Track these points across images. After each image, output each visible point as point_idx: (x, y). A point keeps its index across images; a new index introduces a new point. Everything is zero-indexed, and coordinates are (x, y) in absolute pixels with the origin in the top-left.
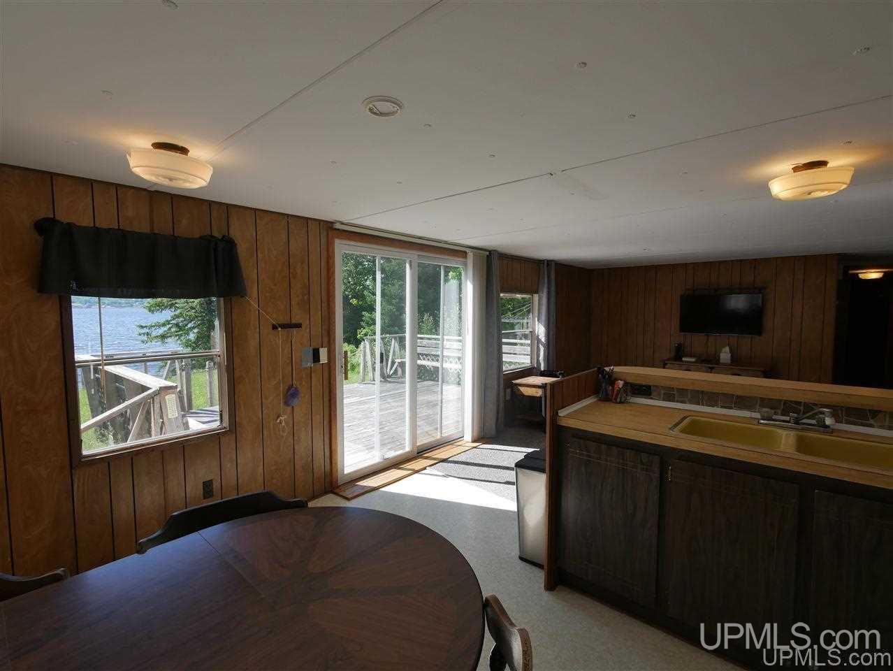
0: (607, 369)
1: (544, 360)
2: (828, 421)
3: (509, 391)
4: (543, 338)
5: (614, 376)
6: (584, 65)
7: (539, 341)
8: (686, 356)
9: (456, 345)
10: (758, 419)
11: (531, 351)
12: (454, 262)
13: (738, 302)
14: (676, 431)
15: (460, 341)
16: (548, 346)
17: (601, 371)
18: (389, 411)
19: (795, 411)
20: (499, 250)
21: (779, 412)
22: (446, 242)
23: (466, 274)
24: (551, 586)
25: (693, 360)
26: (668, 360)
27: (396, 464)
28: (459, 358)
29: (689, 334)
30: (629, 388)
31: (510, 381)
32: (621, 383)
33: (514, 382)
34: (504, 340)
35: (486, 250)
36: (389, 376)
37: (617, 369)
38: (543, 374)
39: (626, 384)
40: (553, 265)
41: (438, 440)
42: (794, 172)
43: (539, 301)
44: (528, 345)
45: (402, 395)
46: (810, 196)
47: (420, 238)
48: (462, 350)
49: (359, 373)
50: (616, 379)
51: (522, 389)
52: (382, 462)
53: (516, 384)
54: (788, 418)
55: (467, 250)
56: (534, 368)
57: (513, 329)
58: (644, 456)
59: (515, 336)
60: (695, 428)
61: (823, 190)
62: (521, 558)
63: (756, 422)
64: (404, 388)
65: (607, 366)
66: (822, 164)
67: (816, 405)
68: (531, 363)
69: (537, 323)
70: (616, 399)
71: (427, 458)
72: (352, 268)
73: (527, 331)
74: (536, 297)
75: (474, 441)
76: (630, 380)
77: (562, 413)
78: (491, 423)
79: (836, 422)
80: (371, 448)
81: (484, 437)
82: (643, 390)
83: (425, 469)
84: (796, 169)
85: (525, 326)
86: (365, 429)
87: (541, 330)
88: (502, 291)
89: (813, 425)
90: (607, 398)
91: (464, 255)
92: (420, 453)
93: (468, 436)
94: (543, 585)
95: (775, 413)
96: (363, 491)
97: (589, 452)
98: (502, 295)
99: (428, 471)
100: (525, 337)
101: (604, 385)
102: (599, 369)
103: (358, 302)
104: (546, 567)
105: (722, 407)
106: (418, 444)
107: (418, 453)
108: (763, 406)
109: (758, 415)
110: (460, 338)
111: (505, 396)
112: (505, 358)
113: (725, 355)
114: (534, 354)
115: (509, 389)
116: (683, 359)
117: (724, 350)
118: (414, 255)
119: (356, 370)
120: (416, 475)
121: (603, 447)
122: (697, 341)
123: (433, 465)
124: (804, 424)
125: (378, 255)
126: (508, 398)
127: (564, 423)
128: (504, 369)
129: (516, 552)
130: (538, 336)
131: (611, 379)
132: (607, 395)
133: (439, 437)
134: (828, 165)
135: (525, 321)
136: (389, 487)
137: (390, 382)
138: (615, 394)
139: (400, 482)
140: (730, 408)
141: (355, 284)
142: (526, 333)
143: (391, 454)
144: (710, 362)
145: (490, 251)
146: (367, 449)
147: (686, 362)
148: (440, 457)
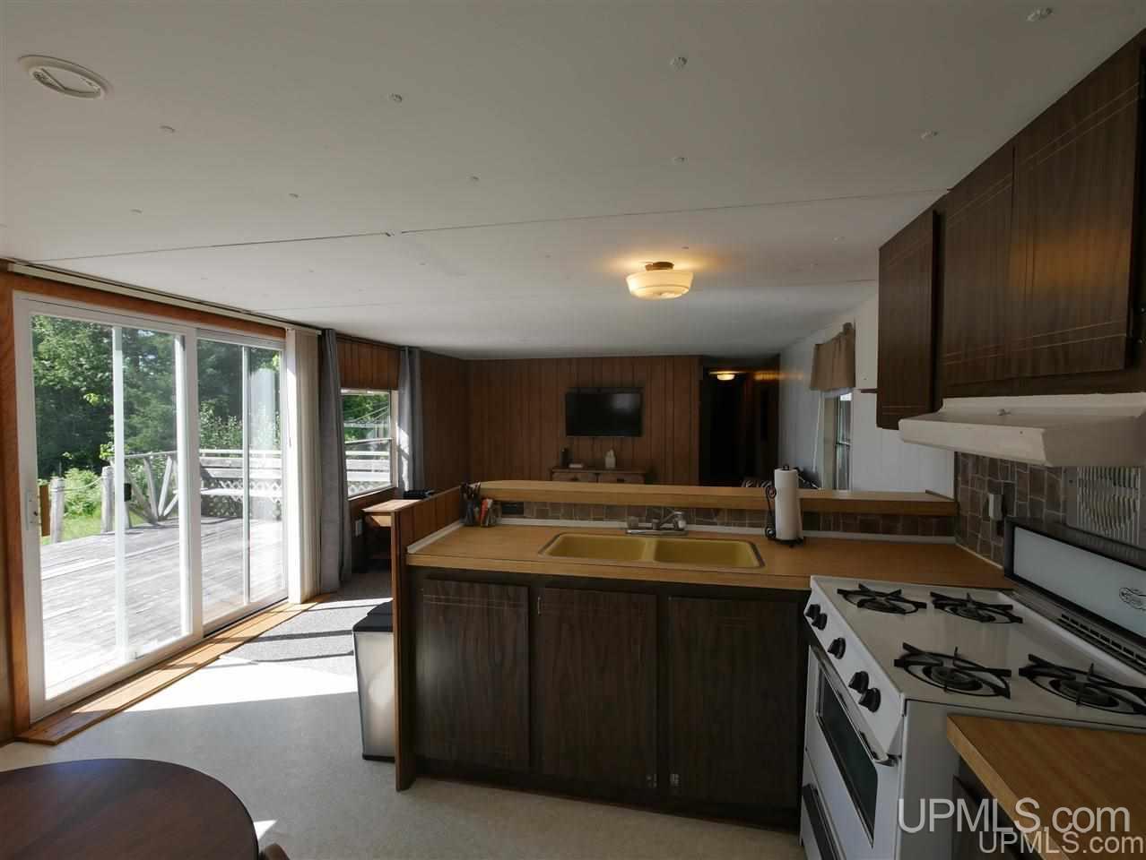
0: (473, 486)
1: (408, 477)
2: (681, 524)
3: (358, 523)
4: (407, 451)
5: (481, 493)
6: (398, 99)
7: (400, 451)
8: (573, 463)
9: (271, 462)
10: (626, 529)
11: (391, 467)
12: (265, 343)
13: (623, 402)
14: (545, 555)
15: (278, 456)
16: (413, 459)
17: (465, 489)
18: (157, 576)
19: (657, 516)
20: (338, 328)
21: (644, 518)
22: (249, 313)
23: (285, 360)
24: (405, 783)
25: (580, 466)
26: (557, 467)
27: (162, 661)
28: (279, 482)
29: (575, 437)
30: (499, 507)
31: (359, 510)
32: (489, 502)
33: (366, 510)
34: (348, 453)
35: (317, 328)
36: (163, 518)
37: (486, 485)
38: (407, 496)
39: (495, 502)
40: (417, 353)
41: (243, 609)
42: (648, 270)
43: (400, 400)
44: (386, 457)
45: (174, 548)
46: (659, 297)
47: (200, 303)
48: (282, 469)
49: (100, 517)
50: (484, 498)
51: (378, 519)
52: (134, 663)
53: (369, 513)
54: (649, 525)
55: (286, 326)
56: (395, 488)
57: (364, 437)
58: (511, 589)
59: (365, 447)
60: (566, 547)
61: (671, 292)
62: (366, 757)
63: (623, 532)
64: (176, 537)
65: (473, 483)
66: (668, 265)
67: (673, 508)
68: (391, 482)
69: (397, 428)
70: (484, 522)
71: (222, 641)
72: (86, 343)
73: (385, 440)
74: (395, 394)
75: (305, 602)
76: (501, 497)
77: (412, 549)
78: (332, 571)
79: (688, 523)
80: (108, 644)
81: (319, 593)
82: (513, 508)
83: (217, 658)
84: (649, 267)
85: (381, 432)
86: (105, 611)
87: (403, 438)
88: (345, 385)
89: (670, 529)
90: (473, 523)
91: (281, 332)
92: (209, 635)
93: (295, 594)
94: (394, 786)
95: (641, 521)
96: (90, 720)
97: (447, 594)
98: (344, 391)
99: (224, 660)
100: (381, 447)
101: (469, 506)
102: (463, 486)
103: (101, 399)
104: (397, 760)
105: (595, 519)
106: (205, 622)
107: (205, 636)
108: (629, 515)
109: (625, 525)
110: (280, 452)
111: (353, 531)
112: (351, 477)
113: (610, 460)
114: (395, 469)
115: (361, 521)
116: (572, 466)
117: (608, 454)
118: (189, 328)
119: (97, 512)
120: (201, 671)
121: (465, 585)
122: (583, 445)
123: (232, 649)
124: (665, 529)
125: (116, 323)
126: (358, 531)
127: (415, 562)
128: (350, 493)
129: (359, 750)
130: (400, 445)
131: (478, 498)
132: (474, 517)
133: (245, 604)
134: (674, 268)
135: (381, 426)
136: (141, 703)
137: (164, 527)
138: (483, 516)
139: (169, 688)
140: (601, 519)
141: (92, 368)
142: (384, 442)
143: (151, 647)
144: (595, 470)
145: (324, 330)
146: (104, 646)
147: (573, 469)
148: (245, 635)
